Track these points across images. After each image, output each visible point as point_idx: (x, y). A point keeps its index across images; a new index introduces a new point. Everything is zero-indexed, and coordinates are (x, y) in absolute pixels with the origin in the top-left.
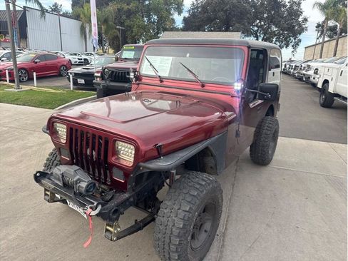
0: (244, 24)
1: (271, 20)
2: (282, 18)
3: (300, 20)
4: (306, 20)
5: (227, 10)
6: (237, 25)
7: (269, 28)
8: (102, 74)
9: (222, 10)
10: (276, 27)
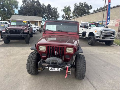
0: (41, 14)
1: (49, 13)
2: (52, 13)
3: (57, 14)
4: (59, 14)
5: (35, 9)
6: (39, 14)
7: (49, 16)
8: (6, 31)
9: (33, 9)
10: (51, 16)
